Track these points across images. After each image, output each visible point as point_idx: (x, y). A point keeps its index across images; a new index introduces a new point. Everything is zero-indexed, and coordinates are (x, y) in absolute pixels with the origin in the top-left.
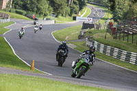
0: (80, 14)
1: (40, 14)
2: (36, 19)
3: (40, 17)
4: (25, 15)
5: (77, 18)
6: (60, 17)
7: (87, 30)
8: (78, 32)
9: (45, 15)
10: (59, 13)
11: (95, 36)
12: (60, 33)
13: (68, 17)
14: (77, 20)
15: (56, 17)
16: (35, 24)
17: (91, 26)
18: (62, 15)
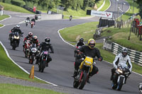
0: (96, 7)
1: (43, 6)
2: (38, 13)
3: (43, 9)
4: (24, 7)
5: (92, 11)
6: (69, 10)
7: (105, 28)
8: (93, 31)
9: (50, 7)
10: (69, 5)
11: (116, 36)
12: (69, 32)
13: (80, 11)
14: (93, 15)
15: (65, 10)
16: (36, 18)
17: (111, 23)
18: (73, 8)
